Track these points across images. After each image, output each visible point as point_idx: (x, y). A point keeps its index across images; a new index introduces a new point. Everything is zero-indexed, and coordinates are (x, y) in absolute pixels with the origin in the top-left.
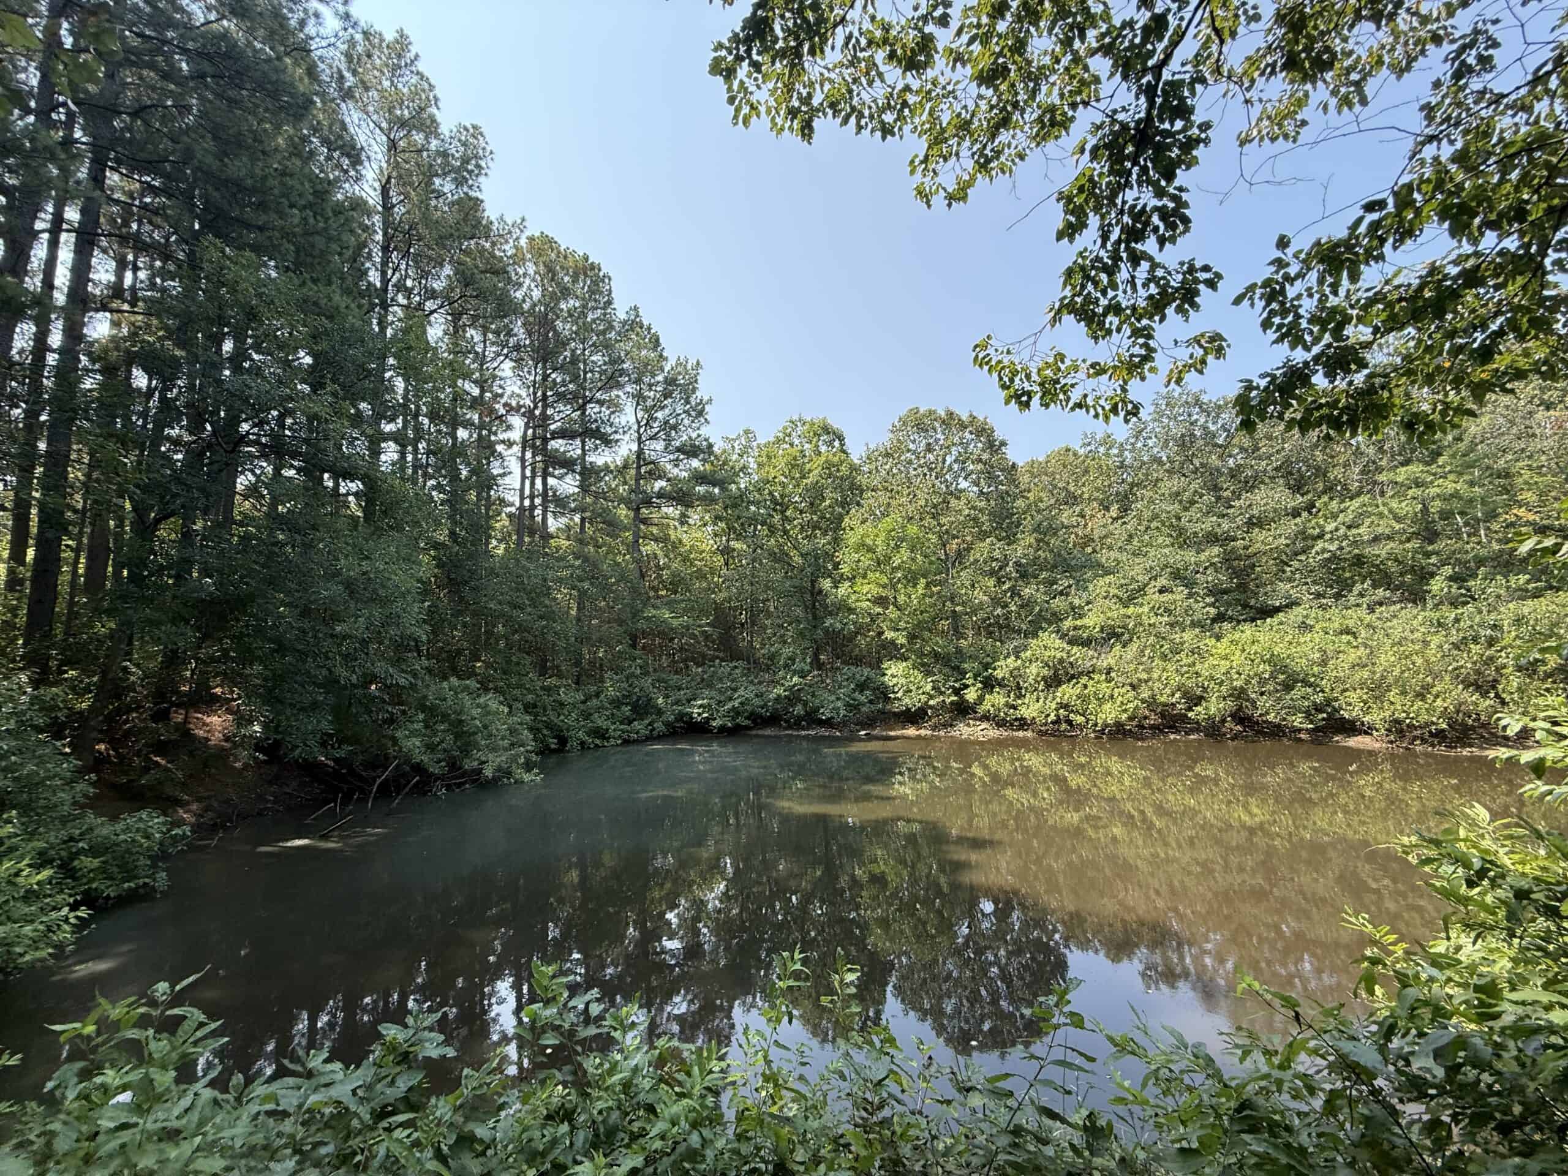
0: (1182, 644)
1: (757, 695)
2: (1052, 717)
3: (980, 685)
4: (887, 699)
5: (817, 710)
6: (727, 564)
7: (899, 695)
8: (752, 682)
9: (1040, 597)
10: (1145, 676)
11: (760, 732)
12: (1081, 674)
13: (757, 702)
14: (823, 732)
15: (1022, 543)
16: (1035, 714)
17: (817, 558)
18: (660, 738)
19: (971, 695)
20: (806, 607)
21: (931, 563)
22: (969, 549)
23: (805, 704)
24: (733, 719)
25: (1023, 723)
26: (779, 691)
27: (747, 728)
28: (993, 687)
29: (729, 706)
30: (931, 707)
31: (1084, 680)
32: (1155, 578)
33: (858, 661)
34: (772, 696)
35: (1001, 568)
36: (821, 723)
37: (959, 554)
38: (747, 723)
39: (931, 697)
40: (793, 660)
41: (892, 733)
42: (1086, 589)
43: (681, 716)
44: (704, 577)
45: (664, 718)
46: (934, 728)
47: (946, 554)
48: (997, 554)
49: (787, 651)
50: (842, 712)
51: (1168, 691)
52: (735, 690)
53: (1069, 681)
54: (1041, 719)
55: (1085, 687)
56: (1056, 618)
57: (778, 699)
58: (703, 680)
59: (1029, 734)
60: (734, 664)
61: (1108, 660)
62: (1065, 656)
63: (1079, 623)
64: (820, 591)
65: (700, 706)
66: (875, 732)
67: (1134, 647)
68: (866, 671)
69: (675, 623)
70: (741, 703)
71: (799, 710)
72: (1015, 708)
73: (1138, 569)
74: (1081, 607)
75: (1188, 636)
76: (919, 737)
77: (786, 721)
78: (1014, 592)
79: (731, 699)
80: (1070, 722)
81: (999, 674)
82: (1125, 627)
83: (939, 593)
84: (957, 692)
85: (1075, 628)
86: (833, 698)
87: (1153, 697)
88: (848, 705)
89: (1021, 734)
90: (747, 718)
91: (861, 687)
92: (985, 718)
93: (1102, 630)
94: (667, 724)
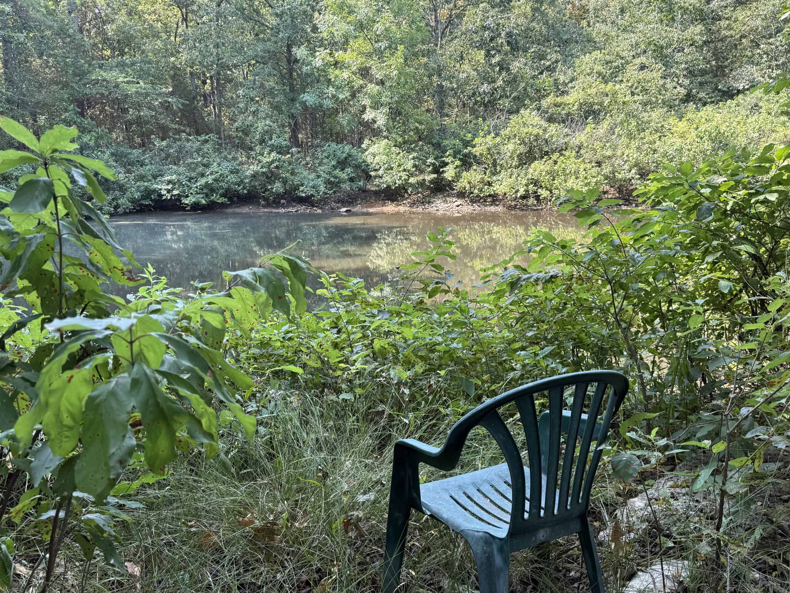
0: (649, 122)
1: (232, 172)
2: (522, 192)
3: (458, 163)
4: (368, 177)
5: (296, 188)
6: (185, 19)
7: (381, 172)
8: (225, 158)
9: (529, 72)
10: (609, 153)
11: (237, 210)
12: (553, 151)
13: (232, 178)
14: (302, 209)
15: (516, 11)
16: (507, 190)
17: (293, 18)
18: (126, 214)
19: (449, 173)
20: (282, 77)
21: (419, 29)
22: (460, 16)
23: (285, 181)
24: (207, 195)
25: (494, 199)
26: (254, 168)
27: (223, 205)
28: (471, 165)
29: (202, 181)
30: (411, 185)
31: (555, 156)
32: (638, 55)
33: (339, 138)
34: (248, 173)
35: (492, 39)
36: (302, 201)
37: (450, 22)
38: (225, 200)
39: (412, 175)
40: (269, 133)
41: (371, 210)
42: (572, 66)
43: (148, 193)
44: (156, 36)
45: (128, 194)
46: (413, 204)
47: (436, 21)
48: (489, 22)
49: (261, 125)
50: (322, 188)
51: (626, 167)
52: (207, 166)
53: (542, 158)
54: (511, 194)
55: (556, 162)
56: (541, 94)
57: (254, 176)
58: (168, 156)
59: (500, 209)
60: (203, 137)
61: (580, 137)
62: (541, 132)
63: (559, 100)
64: (296, 61)
65: (169, 182)
66: (355, 210)
67: (605, 125)
68: (347, 148)
69: (132, 89)
70: (215, 180)
71: (278, 187)
72: (490, 184)
73: (625, 45)
74: (565, 84)
75: (656, 115)
76: (398, 213)
77: (265, 199)
78: (503, 67)
79: (203, 175)
80: (537, 198)
81: (477, 151)
82: (601, 104)
83: (426, 64)
84: (436, 170)
85: (557, 105)
86: (312, 176)
87: (613, 172)
88: (328, 182)
89: (493, 209)
90: (222, 196)
91: (342, 164)
92: (461, 195)
93: (580, 109)
94: (133, 201)
